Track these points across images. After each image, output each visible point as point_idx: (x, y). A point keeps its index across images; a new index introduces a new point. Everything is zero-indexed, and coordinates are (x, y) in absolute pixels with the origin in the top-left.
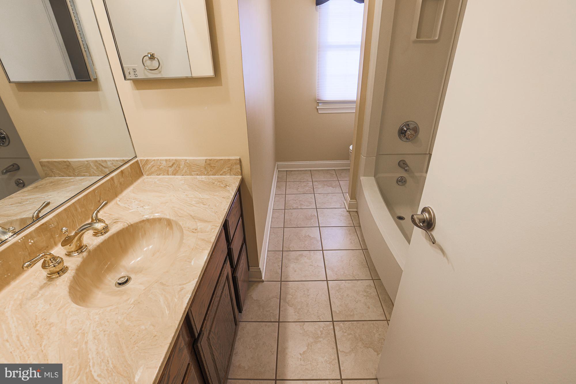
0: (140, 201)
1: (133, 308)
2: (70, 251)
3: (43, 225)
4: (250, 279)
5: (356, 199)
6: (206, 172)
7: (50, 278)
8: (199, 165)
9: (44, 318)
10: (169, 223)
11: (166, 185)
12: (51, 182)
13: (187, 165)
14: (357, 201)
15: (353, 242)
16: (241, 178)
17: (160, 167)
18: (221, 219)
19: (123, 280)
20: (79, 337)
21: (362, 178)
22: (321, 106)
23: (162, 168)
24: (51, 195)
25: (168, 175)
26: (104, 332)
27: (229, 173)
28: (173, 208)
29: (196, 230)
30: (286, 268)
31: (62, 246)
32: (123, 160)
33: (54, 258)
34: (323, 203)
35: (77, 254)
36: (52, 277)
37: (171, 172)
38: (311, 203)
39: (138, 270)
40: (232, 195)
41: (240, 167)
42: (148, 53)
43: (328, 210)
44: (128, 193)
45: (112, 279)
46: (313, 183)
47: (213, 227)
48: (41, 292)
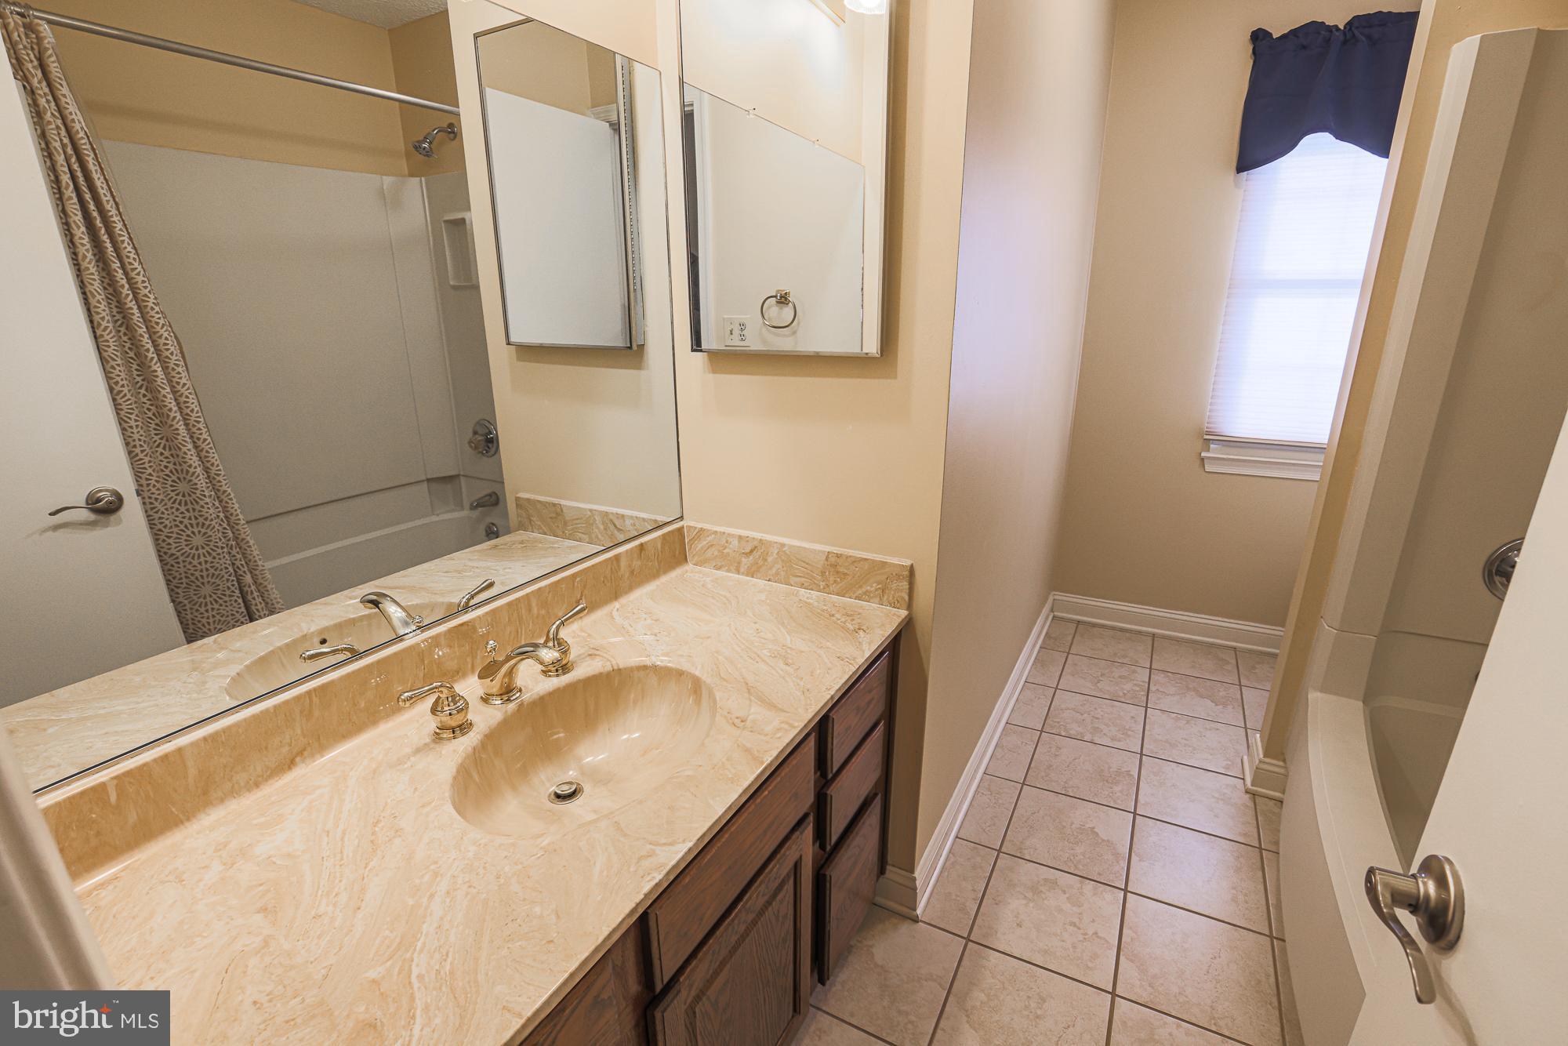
0: (656, 620)
1: (539, 858)
2: (489, 693)
3: (462, 625)
4: (879, 900)
5: (1284, 761)
6: (822, 584)
7: (437, 737)
8: (810, 562)
9: (395, 813)
10: (697, 687)
11: (725, 597)
12: (522, 542)
13: (783, 558)
14: (1286, 768)
15: (1241, 897)
16: (906, 617)
17: (724, 551)
18: (810, 711)
19: (566, 790)
20: (426, 878)
21: (1314, 697)
22: (1215, 451)
23: (728, 554)
24: (510, 568)
25: (738, 572)
26: (470, 887)
27: (878, 599)
28: (716, 655)
29: (742, 721)
30: (995, 906)
31: (480, 677)
32: (656, 521)
33: (454, 698)
34: (1167, 741)
35: (500, 702)
36: (441, 736)
37: (746, 567)
38: (1130, 733)
39: (602, 778)
40: (862, 658)
41: (908, 587)
42: (778, 291)
43: (1180, 769)
44: (641, 596)
45: (549, 779)
46: (1152, 676)
47: (783, 725)
48: (412, 759)
